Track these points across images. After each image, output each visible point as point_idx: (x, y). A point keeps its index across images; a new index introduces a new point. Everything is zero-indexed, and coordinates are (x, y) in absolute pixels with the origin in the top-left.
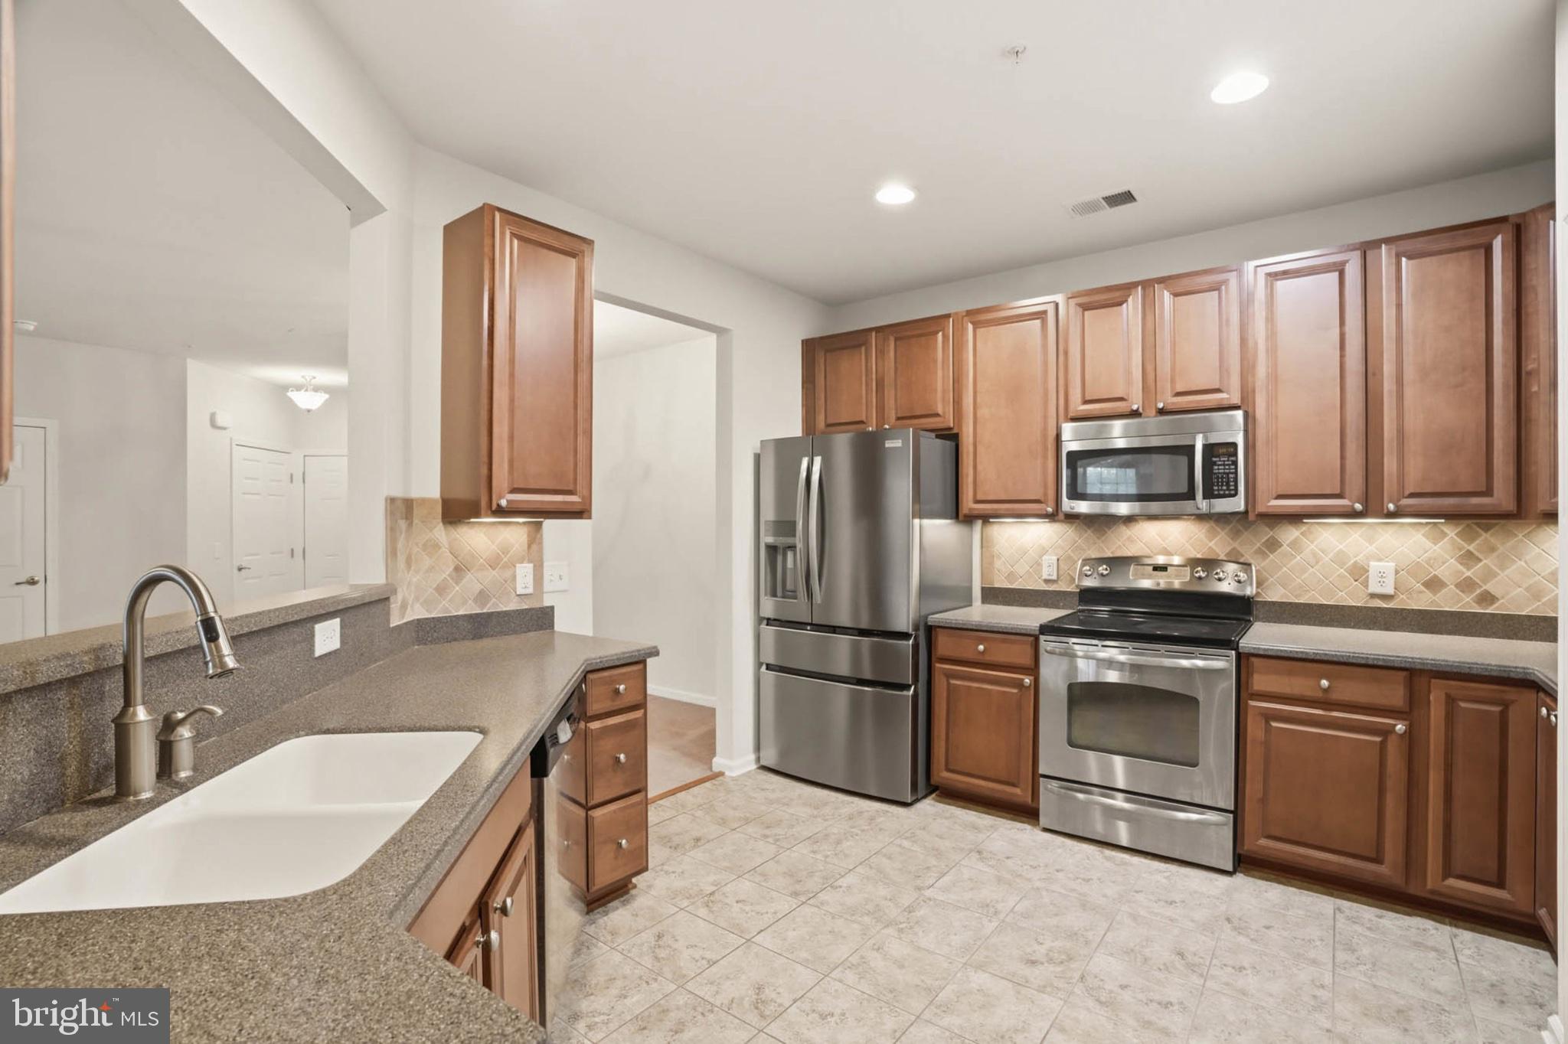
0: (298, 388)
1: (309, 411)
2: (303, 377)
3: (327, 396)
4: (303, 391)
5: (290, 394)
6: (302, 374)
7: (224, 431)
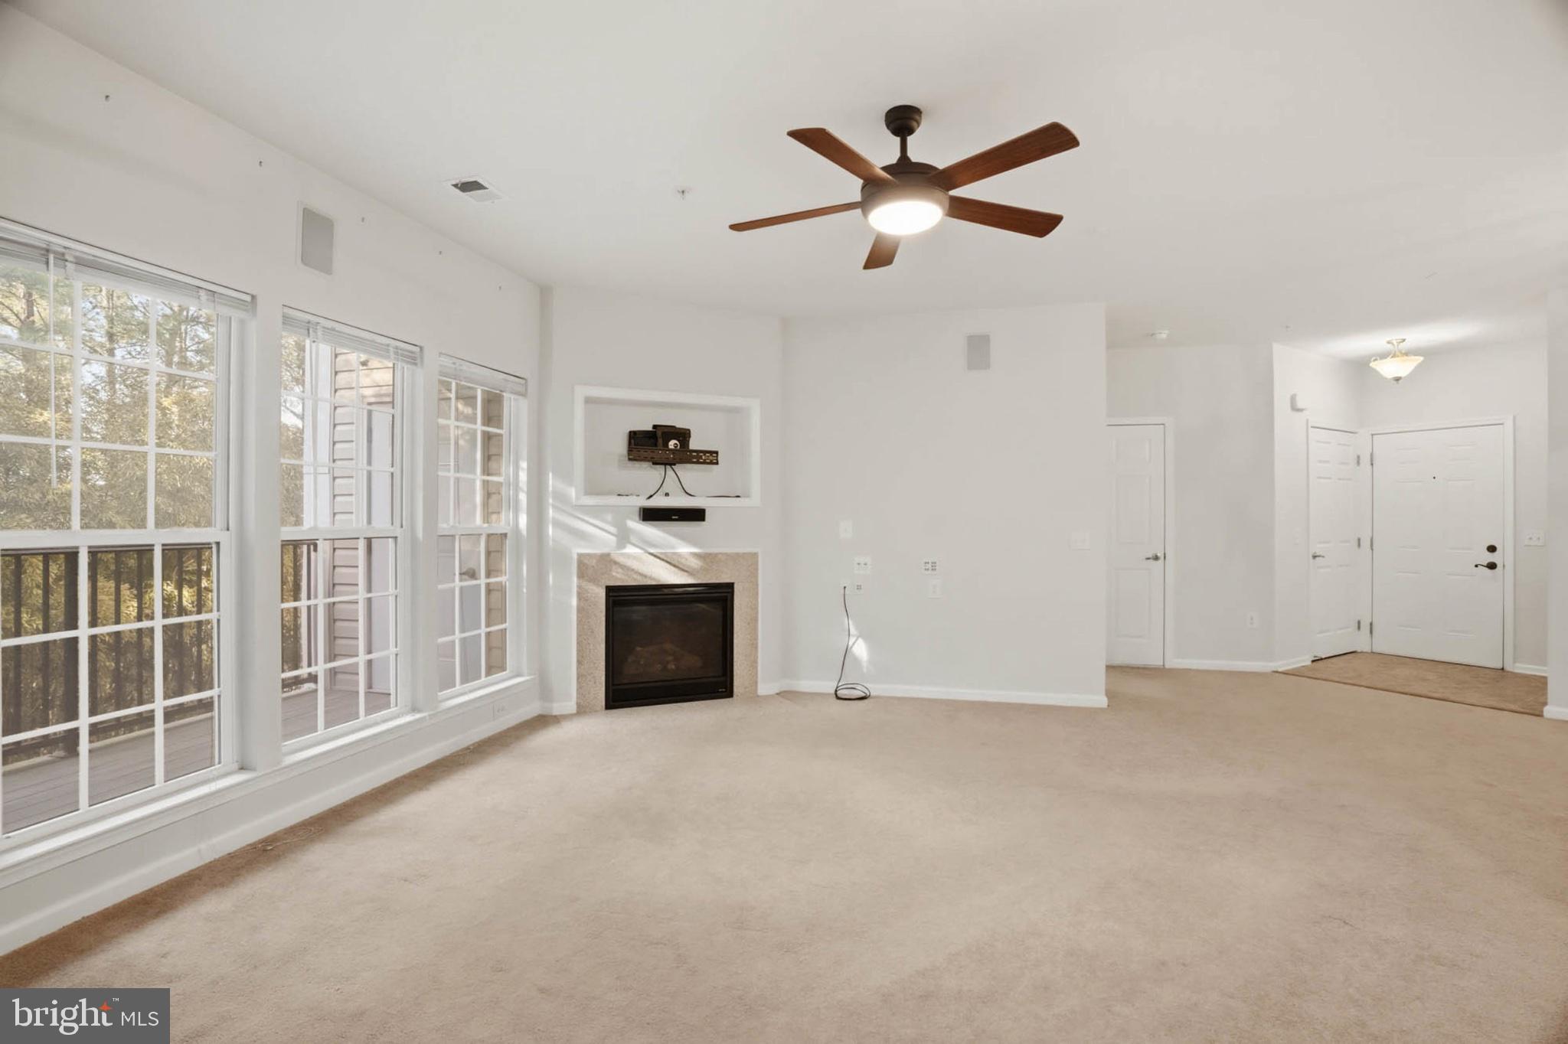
0: (1383, 356)
1: (1397, 379)
2: (1389, 342)
3: (1421, 359)
4: (1388, 358)
5: (1373, 365)
6: (1388, 339)
7: (1300, 413)
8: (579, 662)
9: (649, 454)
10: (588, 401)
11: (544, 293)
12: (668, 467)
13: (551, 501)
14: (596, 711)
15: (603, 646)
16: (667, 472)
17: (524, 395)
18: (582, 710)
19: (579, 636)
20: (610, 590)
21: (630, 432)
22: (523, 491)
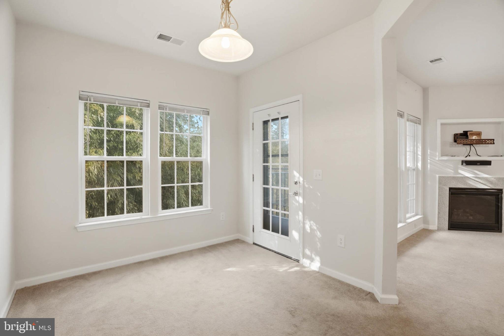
8: (439, 213)
9: (462, 142)
10: (442, 124)
11: (425, 91)
12: (471, 146)
13: (429, 158)
14: (445, 230)
15: (448, 208)
16: (471, 148)
17: (420, 124)
18: (439, 229)
19: (439, 204)
20: (450, 189)
21: (455, 134)
22: (420, 155)
